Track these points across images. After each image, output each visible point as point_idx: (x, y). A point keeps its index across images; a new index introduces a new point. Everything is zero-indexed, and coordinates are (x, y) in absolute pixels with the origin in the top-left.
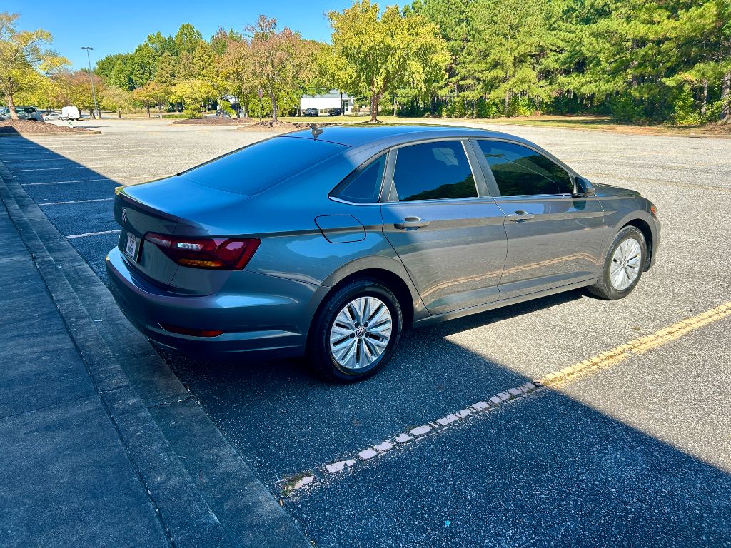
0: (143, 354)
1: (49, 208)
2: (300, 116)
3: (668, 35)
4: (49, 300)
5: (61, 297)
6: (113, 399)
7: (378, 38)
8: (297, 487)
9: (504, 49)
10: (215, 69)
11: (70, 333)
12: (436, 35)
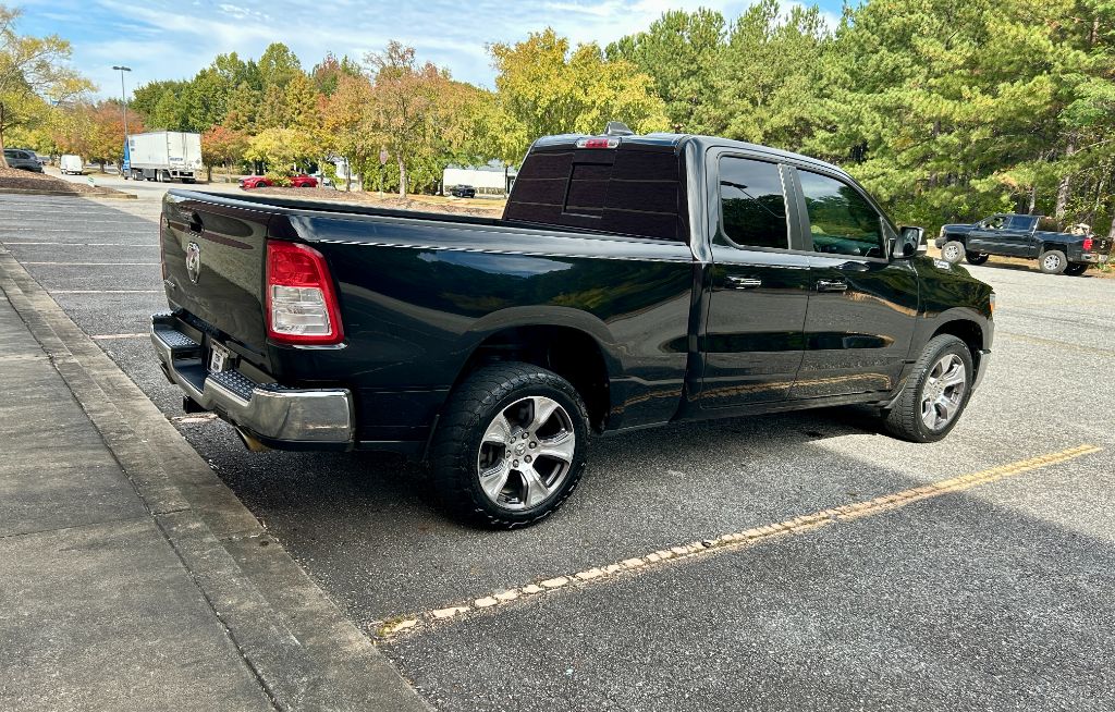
0: (206, 483)
1: (65, 297)
2: (441, 194)
3: (981, 117)
4: (77, 410)
5: (94, 407)
6: (171, 521)
7: (565, 88)
8: (395, 630)
9: (750, 119)
10: (318, 115)
11: (110, 449)
12: (649, 91)
